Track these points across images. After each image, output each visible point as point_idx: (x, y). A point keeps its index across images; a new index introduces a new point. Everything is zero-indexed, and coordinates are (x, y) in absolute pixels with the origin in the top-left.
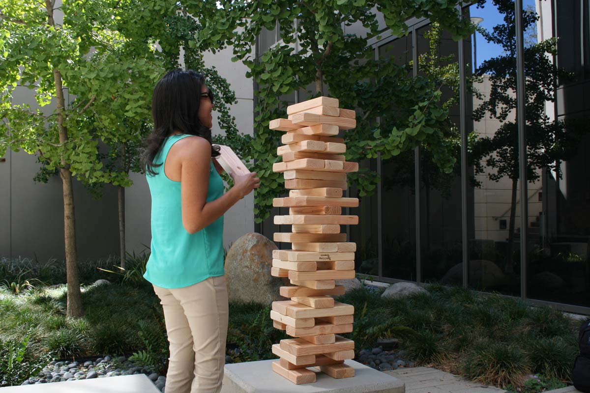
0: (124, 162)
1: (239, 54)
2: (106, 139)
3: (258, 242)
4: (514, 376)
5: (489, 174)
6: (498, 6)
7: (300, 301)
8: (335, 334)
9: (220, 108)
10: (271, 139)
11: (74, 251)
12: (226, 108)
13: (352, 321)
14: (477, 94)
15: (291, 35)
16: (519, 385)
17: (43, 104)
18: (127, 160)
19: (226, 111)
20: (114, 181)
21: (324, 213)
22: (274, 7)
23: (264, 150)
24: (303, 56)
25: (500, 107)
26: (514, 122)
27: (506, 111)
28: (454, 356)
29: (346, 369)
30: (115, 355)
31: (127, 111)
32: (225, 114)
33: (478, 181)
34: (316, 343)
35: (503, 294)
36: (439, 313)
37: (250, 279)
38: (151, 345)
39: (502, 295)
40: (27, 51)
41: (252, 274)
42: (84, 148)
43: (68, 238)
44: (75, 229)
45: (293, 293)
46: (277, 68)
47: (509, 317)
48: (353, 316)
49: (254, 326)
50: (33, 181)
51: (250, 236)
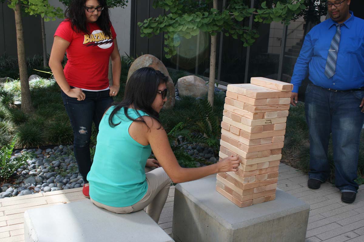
11: (25, 64)
23: (174, 5)
30: (66, 144)
43: (20, 54)
44: (25, 48)
49: (170, 134)
51: (147, 58)
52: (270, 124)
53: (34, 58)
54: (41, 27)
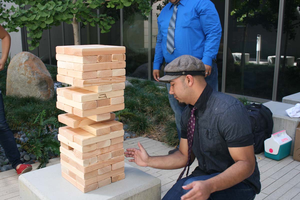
3: (29, 58)
28: (156, 128)
36: (142, 99)
37: (25, 82)
41: (26, 78)
45: (78, 125)
49: (35, 123)
51: (23, 54)
52: (105, 98)
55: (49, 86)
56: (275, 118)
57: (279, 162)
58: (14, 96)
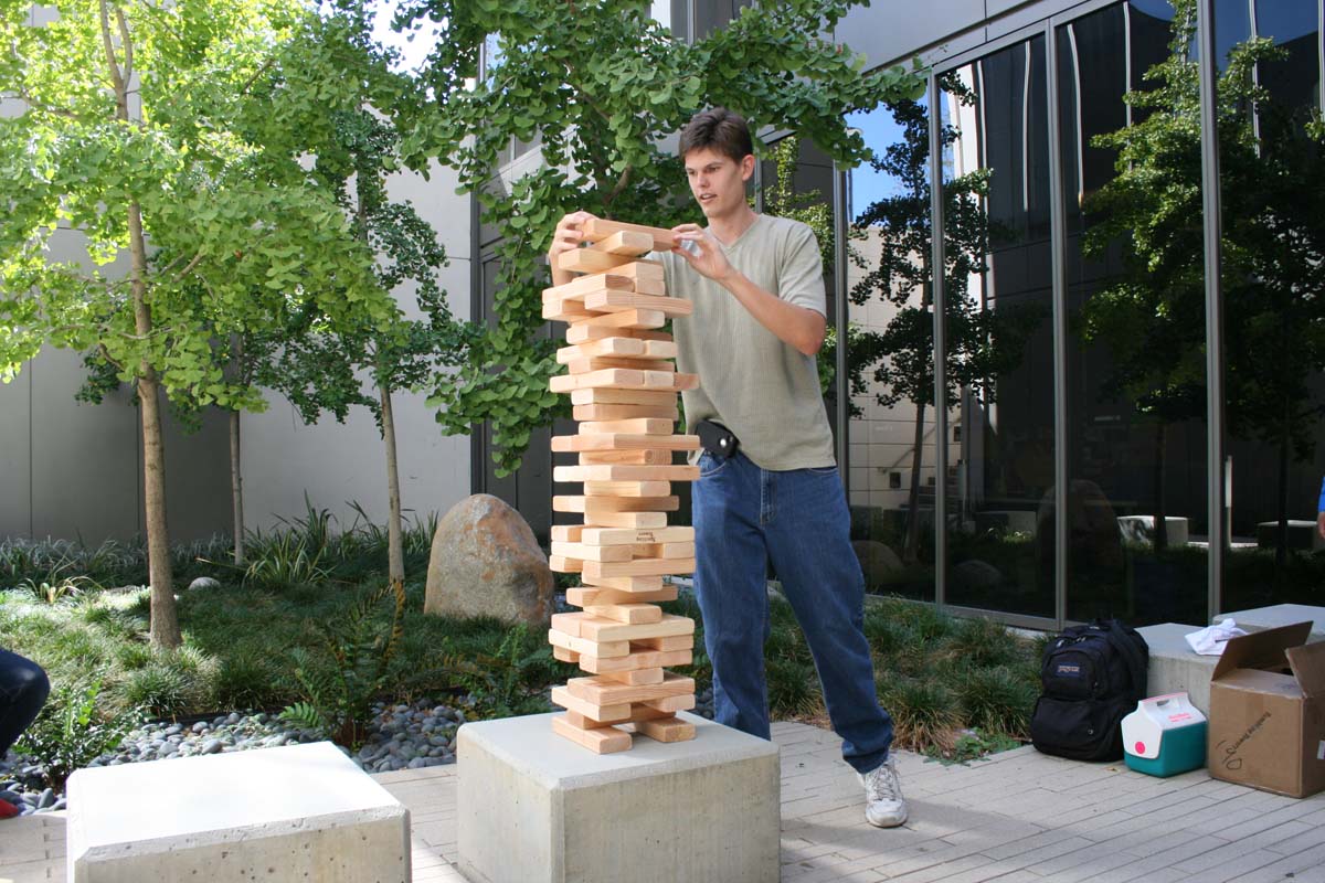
0: (240, 368)
1: (468, 182)
2: (225, 326)
3: (491, 510)
4: (938, 732)
5: (878, 396)
6: (893, 112)
7: (602, 613)
8: (664, 668)
9: (421, 274)
10: (523, 330)
11: (162, 527)
12: (431, 274)
13: (692, 646)
14: (857, 259)
15: (560, 151)
16: (947, 746)
17: (101, 262)
18: (247, 364)
19: (430, 279)
20: (235, 403)
21: (643, 461)
22: (536, 102)
23: (510, 351)
24: (584, 189)
25: (897, 282)
26: (919, 307)
27: (906, 290)
29: (682, 726)
30: (249, 710)
31: (271, 279)
32: (429, 284)
33: (857, 406)
34: (631, 682)
35: (908, 598)
37: (478, 576)
38: (318, 693)
39: (905, 600)
40: (88, 168)
41: (481, 566)
42: (188, 342)
43: (151, 502)
44: (164, 487)
45: (591, 599)
46: (539, 208)
47: (920, 634)
48: (692, 637)
49: (500, 657)
50: (75, 401)
51: (477, 501)
52: (651, 542)
53: (212, 543)
54: (231, 461)
55: (540, 590)
56: (1157, 658)
57: (1163, 780)
58: (444, 615)
